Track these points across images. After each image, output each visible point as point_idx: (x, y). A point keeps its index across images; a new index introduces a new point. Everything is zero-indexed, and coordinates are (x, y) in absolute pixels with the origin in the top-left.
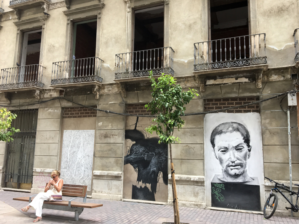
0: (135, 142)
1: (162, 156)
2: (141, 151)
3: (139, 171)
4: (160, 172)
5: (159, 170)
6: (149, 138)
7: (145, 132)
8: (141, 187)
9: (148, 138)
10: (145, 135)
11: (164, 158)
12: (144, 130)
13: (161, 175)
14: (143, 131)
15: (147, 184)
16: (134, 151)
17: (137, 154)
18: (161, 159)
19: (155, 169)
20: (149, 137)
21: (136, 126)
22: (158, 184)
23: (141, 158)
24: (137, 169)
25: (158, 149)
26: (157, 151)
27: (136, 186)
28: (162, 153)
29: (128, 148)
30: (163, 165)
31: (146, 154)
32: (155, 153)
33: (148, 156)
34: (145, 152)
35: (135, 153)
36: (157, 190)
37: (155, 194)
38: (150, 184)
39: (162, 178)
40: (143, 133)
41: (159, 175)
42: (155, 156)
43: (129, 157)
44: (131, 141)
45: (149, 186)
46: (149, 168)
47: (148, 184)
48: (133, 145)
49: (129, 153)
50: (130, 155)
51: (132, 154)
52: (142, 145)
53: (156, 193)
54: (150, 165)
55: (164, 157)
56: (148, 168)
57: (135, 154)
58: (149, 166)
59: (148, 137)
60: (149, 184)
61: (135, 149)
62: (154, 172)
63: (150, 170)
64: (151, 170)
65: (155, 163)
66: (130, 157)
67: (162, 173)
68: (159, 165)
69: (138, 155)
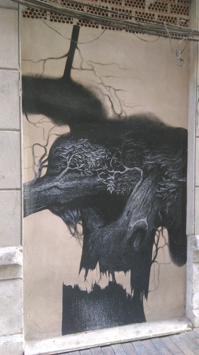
0: (66, 130)
1: (167, 177)
2: (92, 162)
3: (87, 232)
4: (160, 228)
5: (158, 221)
6: (123, 115)
7: (105, 91)
8: (96, 287)
9: (119, 115)
10: (107, 104)
11: (173, 185)
12: (102, 83)
13: (162, 238)
14: (100, 86)
15: (116, 273)
16: (66, 164)
17: (77, 175)
18: (164, 187)
19: (145, 220)
20: (122, 111)
21: (69, 67)
22: (154, 267)
23: (95, 186)
24: (80, 228)
25: (154, 154)
26: (149, 161)
27: (77, 287)
28: (165, 168)
29: (40, 152)
30: (170, 207)
31: (112, 174)
32: (145, 170)
33: (119, 179)
34: (108, 165)
35: (69, 171)
36: (151, 287)
37: (144, 301)
38: (129, 273)
39: (167, 248)
40: (100, 97)
41: (156, 238)
42: (144, 179)
43: (43, 187)
44: (51, 125)
45: (124, 279)
46: (125, 221)
47: (122, 273)
48: (61, 139)
49: (44, 170)
50: (50, 176)
51: (58, 174)
52: (97, 141)
53: (146, 297)
54: (127, 208)
55: (172, 182)
56: (121, 221)
57: (69, 175)
58: (125, 214)
59: (118, 112)
60: (125, 272)
61: (71, 153)
62: (140, 230)
63: (128, 225)
64: (132, 225)
65: (144, 201)
66: (48, 185)
67: (165, 231)
68: (156, 208)
69: (81, 178)
